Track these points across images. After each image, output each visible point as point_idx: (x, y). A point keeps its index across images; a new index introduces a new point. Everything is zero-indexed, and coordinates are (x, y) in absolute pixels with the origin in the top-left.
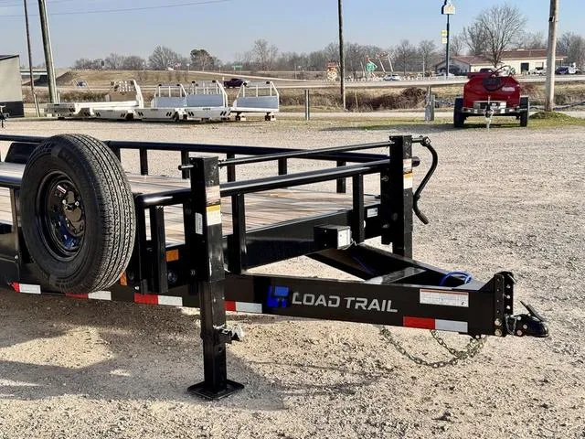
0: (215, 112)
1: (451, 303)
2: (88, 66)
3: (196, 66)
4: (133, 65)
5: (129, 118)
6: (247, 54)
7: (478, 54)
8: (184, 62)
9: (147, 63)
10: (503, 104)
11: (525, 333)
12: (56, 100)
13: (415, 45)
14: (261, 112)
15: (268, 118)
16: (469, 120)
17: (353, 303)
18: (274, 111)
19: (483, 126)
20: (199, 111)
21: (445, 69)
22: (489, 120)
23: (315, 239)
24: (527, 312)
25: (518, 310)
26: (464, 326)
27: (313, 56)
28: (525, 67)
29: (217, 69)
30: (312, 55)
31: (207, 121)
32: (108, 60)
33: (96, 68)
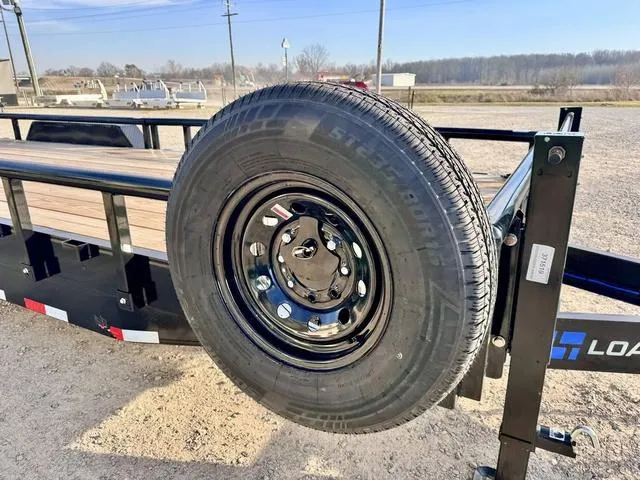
0: (163, 101)
2: (55, 73)
3: (129, 75)
4: (86, 73)
5: (99, 106)
6: (163, 68)
7: (302, 72)
9: (95, 72)
12: (39, 94)
14: (194, 102)
15: (199, 107)
18: (203, 103)
20: (151, 101)
30: (204, 70)
31: (158, 109)
32: (68, 70)
33: (60, 75)
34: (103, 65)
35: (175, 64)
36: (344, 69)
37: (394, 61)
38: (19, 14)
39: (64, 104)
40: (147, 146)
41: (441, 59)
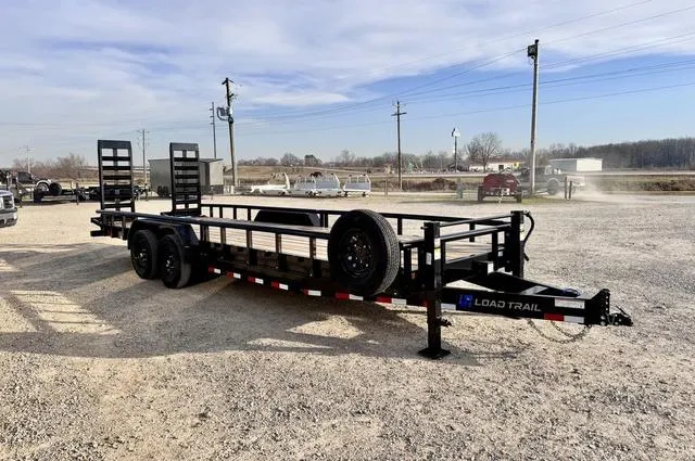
0: (334, 191)
1: (574, 307)
2: (245, 163)
3: (308, 164)
4: (271, 163)
5: (283, 195)
8: (301, 162)
9: (279, 162)
10: (508, 190)
11: (620, 324)
13: (436, 153)
14: (361, 191)
15: (364, 195)
16: (486, 199)
17: (513, 305)
18: (368, 192)
19: (496, 202)
20: (325, 191)
21: (454, 167)
22: (500, 199)
23: (473, 268)
24: (619, 312)
25: (613, 311)
26: (582, 320)
27: (376, 159)
28: (501, 167)
29: (320, 166)
31: (330, 197)
32: (257, 161)
33: (251, 165)
34: (286, 156)
35: (350, 153)
36: (520, 154)
37: (578, 146)
38: (231, 123)
39: (257, 193)
40: (322, 226)
41: (637, 141)
